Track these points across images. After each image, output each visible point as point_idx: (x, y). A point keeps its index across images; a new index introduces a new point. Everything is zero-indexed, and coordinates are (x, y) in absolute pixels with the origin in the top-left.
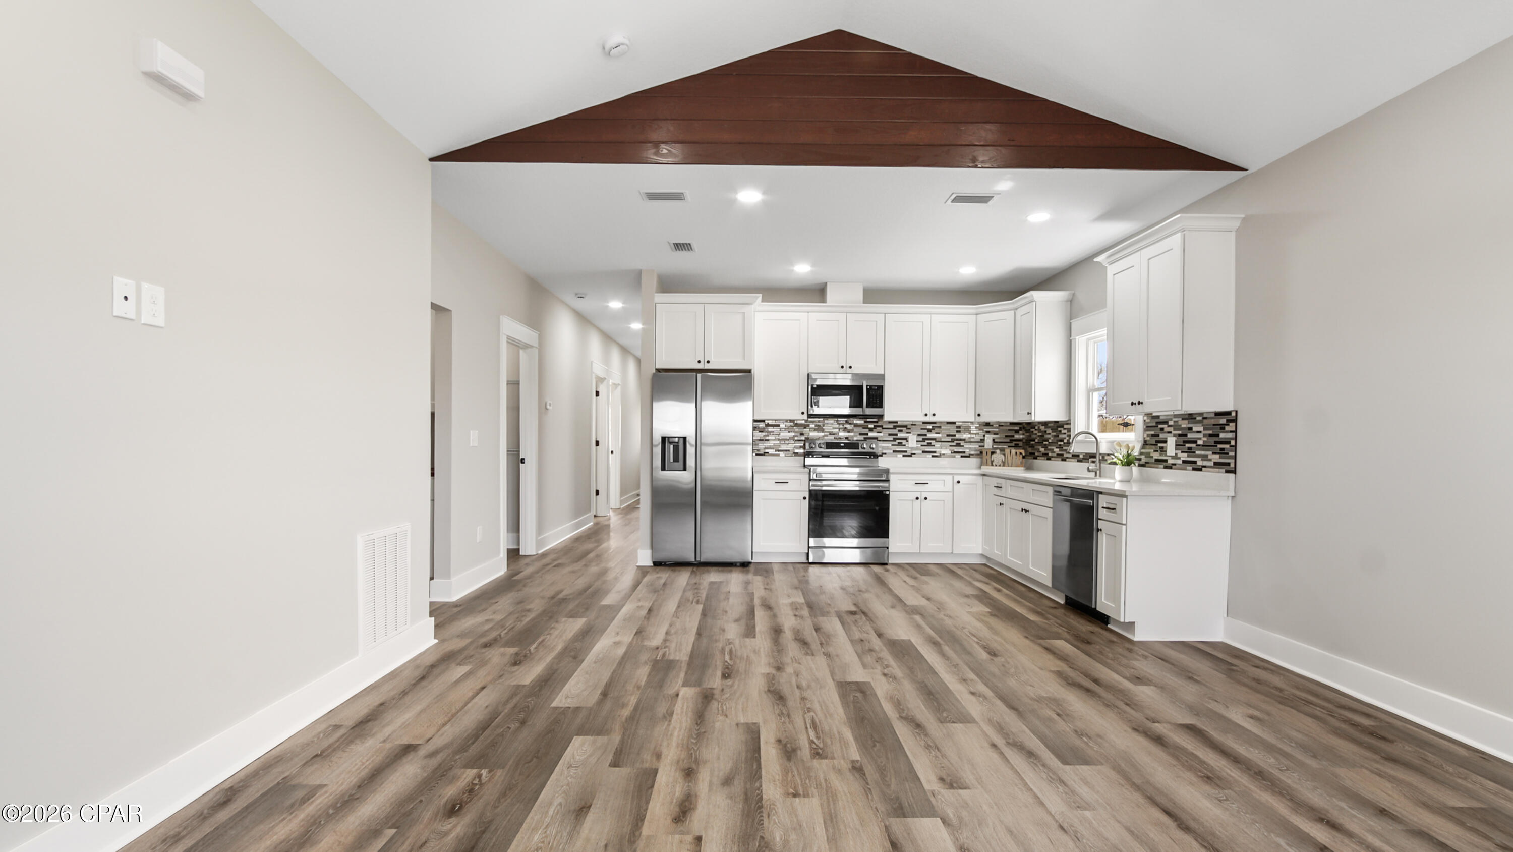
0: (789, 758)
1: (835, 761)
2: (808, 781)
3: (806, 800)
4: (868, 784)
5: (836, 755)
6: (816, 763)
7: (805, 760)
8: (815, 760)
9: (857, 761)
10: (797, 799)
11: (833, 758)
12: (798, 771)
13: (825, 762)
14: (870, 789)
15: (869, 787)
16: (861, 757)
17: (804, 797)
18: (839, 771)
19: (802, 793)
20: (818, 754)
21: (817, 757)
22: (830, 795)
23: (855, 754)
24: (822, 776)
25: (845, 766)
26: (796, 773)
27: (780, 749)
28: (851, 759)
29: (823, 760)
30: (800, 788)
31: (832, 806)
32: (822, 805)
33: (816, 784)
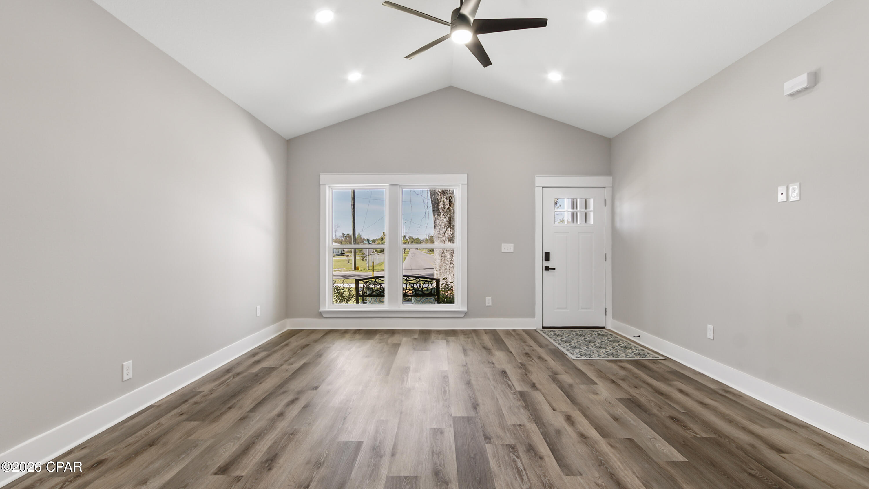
0: (530, 445)
1: (501, 443)
2: (515, 432)
3: (514, 423)
4: (483, 430)
5: (501, 447)
6: (512, 442)
7: (519, 444)
8: (513, 443)
9: (487, 443)
10: (518, 423)
11: (502, 445)
12: (522, 437)
13: (507, 442)
14: (482, 428)
15: (483, 429)
16: (485, 446)
17: (515, 425)
18: (498, 437)
19: (517, 427)
20: (513, 448)
21: (512, 446)
22: (503, 426)
23: (489, 448)
24: (508, 435)
25: (495, 440)
26: (523, 436)
27: (538, 452)
28: (491, 444)
29: (508, 443)
30: (518, 429)
31: (501, 421)
32: (506, 421)
33: (510, 430)
